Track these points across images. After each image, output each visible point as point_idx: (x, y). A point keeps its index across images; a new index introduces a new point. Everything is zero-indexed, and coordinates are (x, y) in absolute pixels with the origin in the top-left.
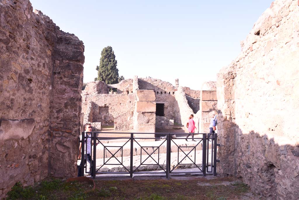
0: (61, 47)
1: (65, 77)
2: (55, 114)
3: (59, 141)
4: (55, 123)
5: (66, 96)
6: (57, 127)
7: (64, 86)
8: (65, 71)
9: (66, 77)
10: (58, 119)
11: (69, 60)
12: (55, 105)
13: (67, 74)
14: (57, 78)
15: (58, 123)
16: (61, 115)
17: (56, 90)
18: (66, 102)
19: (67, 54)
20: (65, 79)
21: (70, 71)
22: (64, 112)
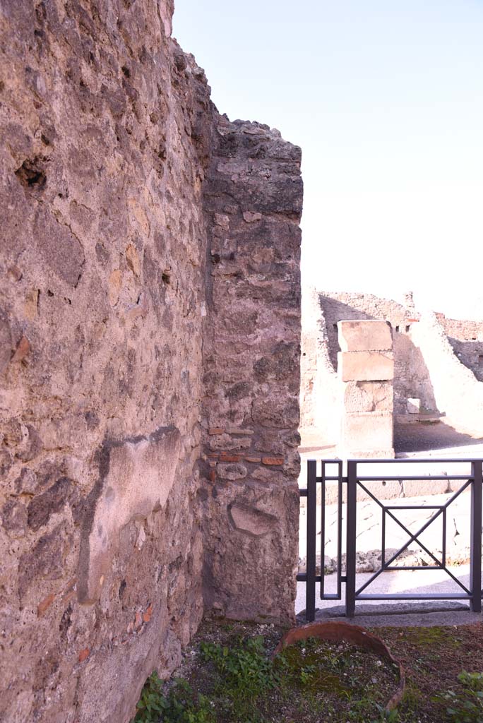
0: (235, 169)
1: (251, 269)
2: (222, 403)
3: (238, 496)
4: (225, 435)
5: (259, 339)
6: (230, 448)
7: (249, 304)
8: (251, 249)
9: (257, 270)
10: (233, 421)
11: (263, 213)
12: (221, 370)
13: (260, 261)
14: (223, 277)
15: (233, 435)
16: (244, 404)
17: (223, 317)
18: (258, 357)
19: (254, 193)
20: (254, 280)
21: (271, 249)
22: (253, 395)
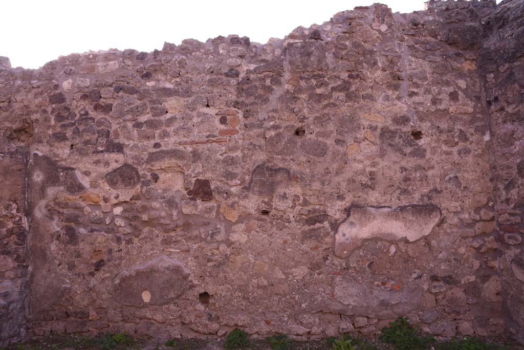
0: (491, 43)
1: (509, 104)
2: (502, 193)
3: (516, 256)
4: (506, 214)
5: (517, 148)
6: (508, 223)
7: (509, 126)
8: (506, 89)
9: (511, 102)
10: (508, 205)
11: (510, 62)
12: (501, 173)
13: (511, 96)
14: (495, 113)
15: (511, 214)
16: (514, 192)
17: (498, 139)
18: (518, 161)
19: (504, 51)
20: (510, 109)
21: (516, 85)
22: (518, 187)
